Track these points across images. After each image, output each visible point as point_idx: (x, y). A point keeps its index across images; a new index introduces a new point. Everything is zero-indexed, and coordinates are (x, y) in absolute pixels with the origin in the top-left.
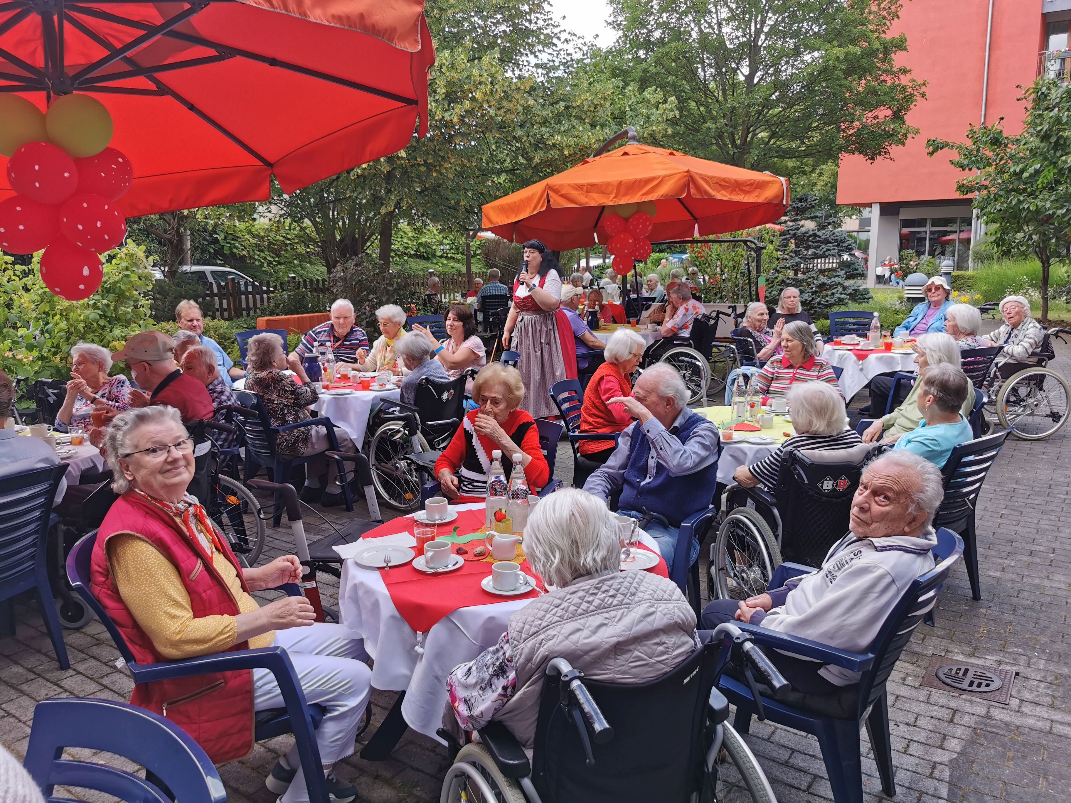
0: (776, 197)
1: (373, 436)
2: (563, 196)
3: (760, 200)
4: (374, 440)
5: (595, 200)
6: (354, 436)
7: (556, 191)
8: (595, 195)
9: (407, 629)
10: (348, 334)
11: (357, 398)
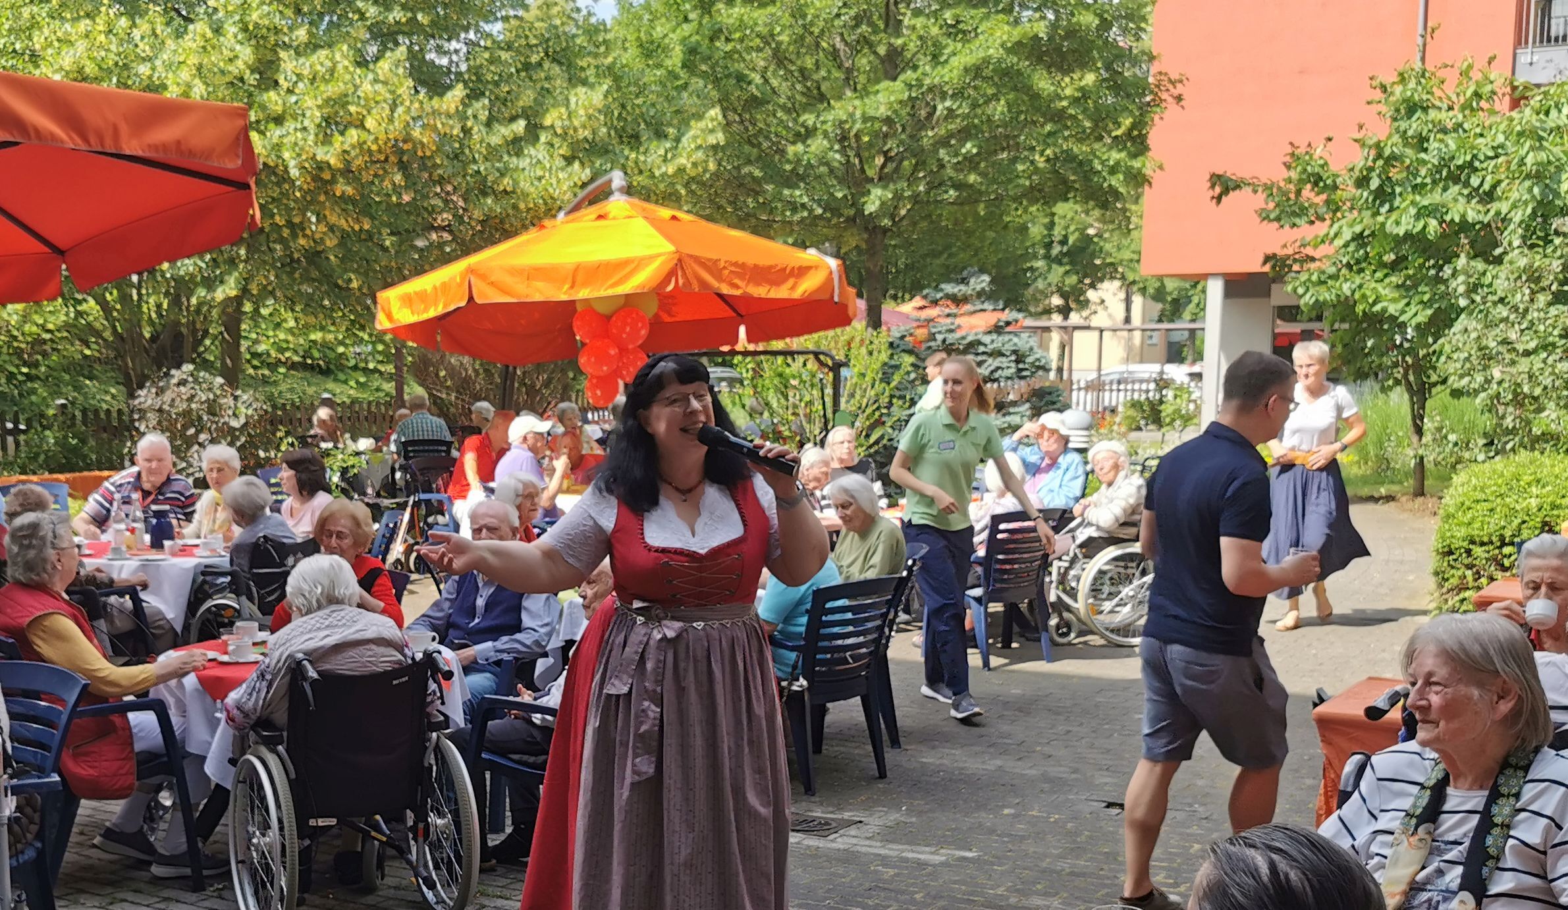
0: (819, 290)
1: (194, 615)
2: (492, 283)
3: (797, 294)
4: (195, 622)
5: (541, 292)
6: (170, 615)
7: (483, 277)
8: (540, 285)
9: (209, 699)
10: (163, 484)
11: (174, 565)
